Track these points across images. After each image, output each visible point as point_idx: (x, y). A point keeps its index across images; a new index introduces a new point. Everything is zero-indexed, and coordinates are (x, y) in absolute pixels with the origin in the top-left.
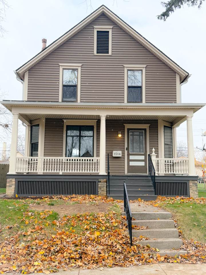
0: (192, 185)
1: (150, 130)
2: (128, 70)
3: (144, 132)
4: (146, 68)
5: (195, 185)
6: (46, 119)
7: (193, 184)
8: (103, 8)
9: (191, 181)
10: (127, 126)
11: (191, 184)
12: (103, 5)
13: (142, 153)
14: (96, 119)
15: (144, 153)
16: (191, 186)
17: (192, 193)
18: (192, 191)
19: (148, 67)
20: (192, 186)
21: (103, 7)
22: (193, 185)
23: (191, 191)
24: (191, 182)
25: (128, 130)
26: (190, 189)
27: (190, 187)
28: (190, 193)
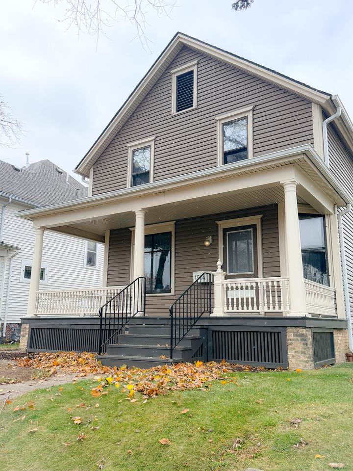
0: (292, 337)
1: (262, 225)
2: (224, 124)
3: (252, 231)
4: (253, 110)
5: (299, 338)
6: (111, 231)
7: (296, 335)
8: (179, 37)
9: (290, 329)
10: (223, 224)
11: (291, 334)
12: (178, 33)
13: (250, 273)
14: (174, 220)
15: (253, 273)
16: (290, 340)
17: (293, 356)
18: (293, 352)
19: (256, 108)
20: (294, 340)
21: (179, 35)
22: (295, 338)
23: (291, 353)
24: (291, 332)
25: (225, 230)
26: (289, 347)
27: (289, 342)
28: (290, 357)
